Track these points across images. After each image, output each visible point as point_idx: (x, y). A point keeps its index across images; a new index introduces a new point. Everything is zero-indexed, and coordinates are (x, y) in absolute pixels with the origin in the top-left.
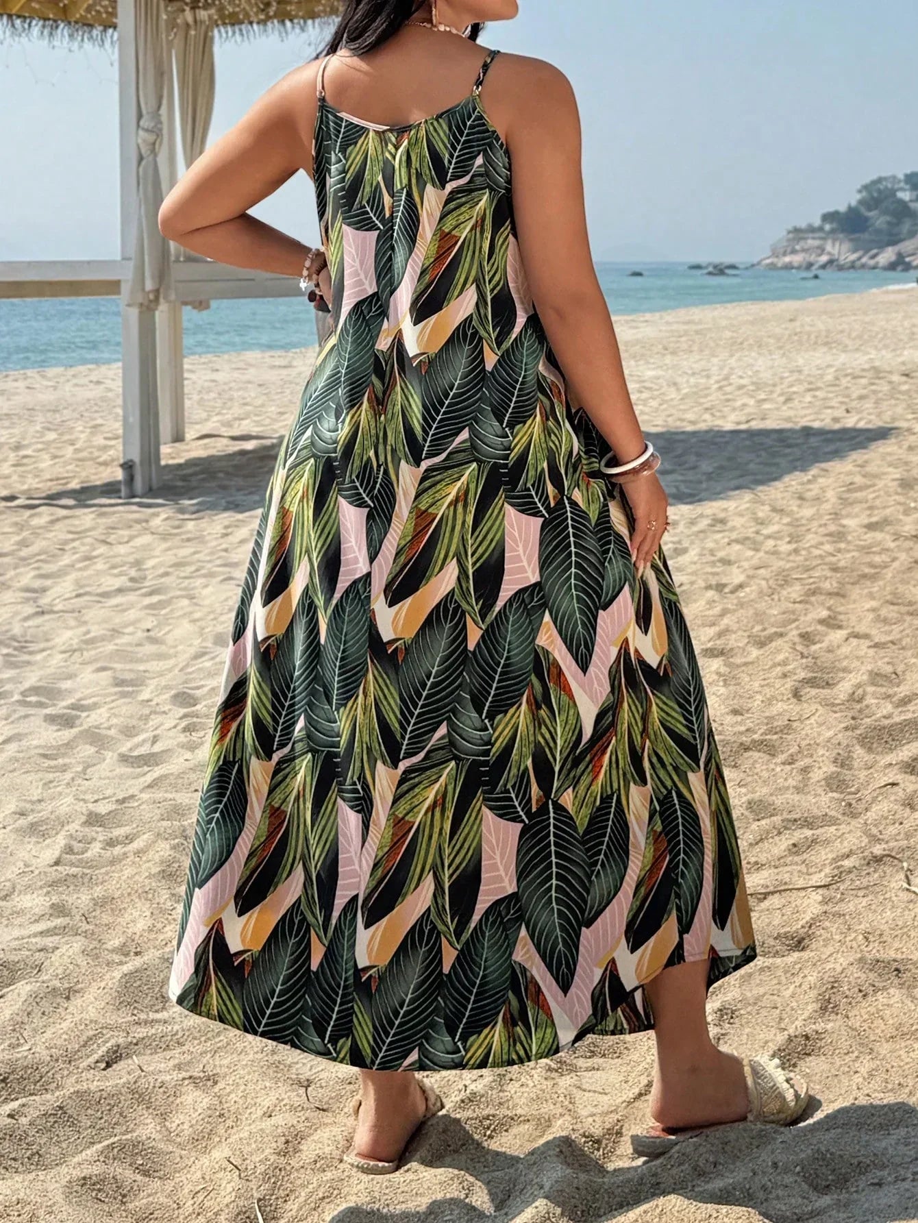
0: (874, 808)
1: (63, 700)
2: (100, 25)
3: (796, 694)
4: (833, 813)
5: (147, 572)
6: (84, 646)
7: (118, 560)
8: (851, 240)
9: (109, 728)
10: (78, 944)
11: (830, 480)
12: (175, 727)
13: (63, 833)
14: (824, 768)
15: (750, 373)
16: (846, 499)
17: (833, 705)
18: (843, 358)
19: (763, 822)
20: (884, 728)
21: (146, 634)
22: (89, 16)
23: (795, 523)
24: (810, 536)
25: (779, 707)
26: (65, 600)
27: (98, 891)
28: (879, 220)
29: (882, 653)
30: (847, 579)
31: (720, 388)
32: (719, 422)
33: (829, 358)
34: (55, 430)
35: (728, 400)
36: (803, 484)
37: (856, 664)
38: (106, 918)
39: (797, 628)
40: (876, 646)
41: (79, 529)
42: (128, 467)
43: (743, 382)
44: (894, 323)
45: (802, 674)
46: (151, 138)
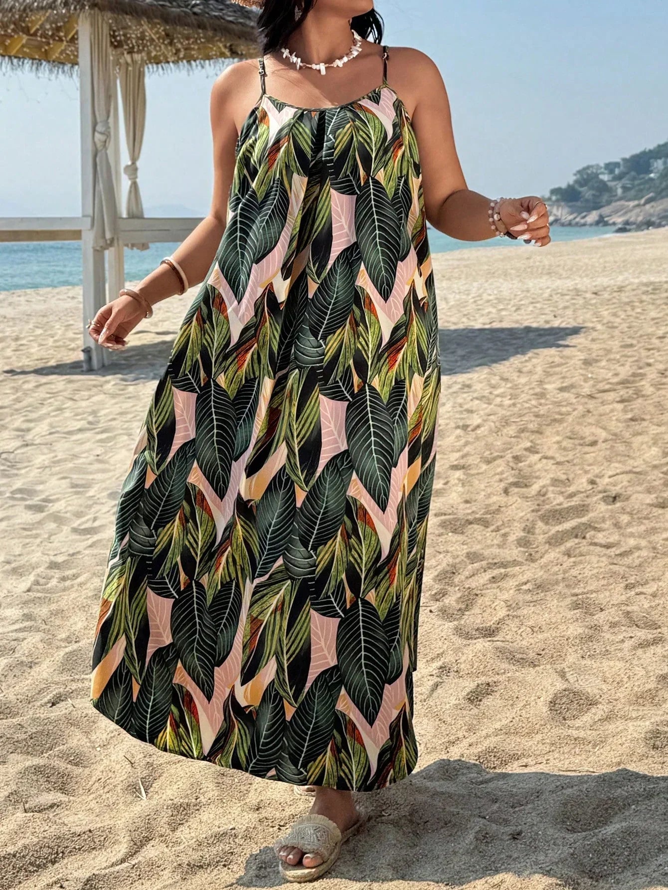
0: (546, 556)
1: (38, 496)
2: (70, 63)
3: (506, 491)
4: (520, 559)
5: (100, 418)
6: (52, 465)
7: (80, 410)
8: (570, 207)
9: (66, 512)
10: (38, 636)
11: (539, 360)
12: (108, 512)
13: (33, 573)
14: (517, 533)
15: (495, 292)
16: (548, 372)
17: (527, 497)
18: (559, 283)
19: (475, 565)
20: (557, 511)
21: (96, 458)
22: (62, 57)
23: (515, 387)
24: (523, 396)
25: (494, 499)
26: (42, 436)
27: (54, 607)
28: (587, 193)
29: (560, 467)
30: (544, 422)
31: (475, 302)
32: (472, 323)
33: (549, 283)
34: (42, 328)
35: (479, 310)
36: (522, 363)
37: (544, 474)
38: (58, 622)
39: (511, 453)
40: (558, 463)
41: (54, 391)
42: (87, 351)
43: (491, 298)
44: (594, 260)
45: (511, 480)
46: (103, 138)
